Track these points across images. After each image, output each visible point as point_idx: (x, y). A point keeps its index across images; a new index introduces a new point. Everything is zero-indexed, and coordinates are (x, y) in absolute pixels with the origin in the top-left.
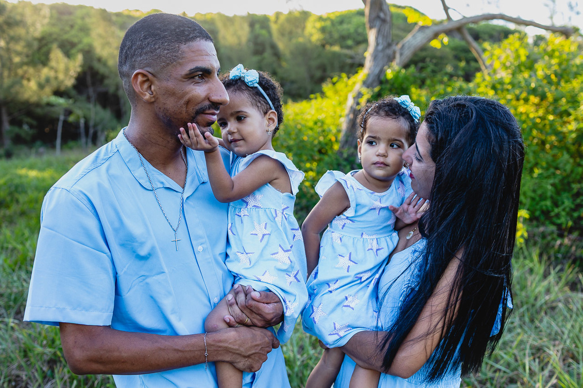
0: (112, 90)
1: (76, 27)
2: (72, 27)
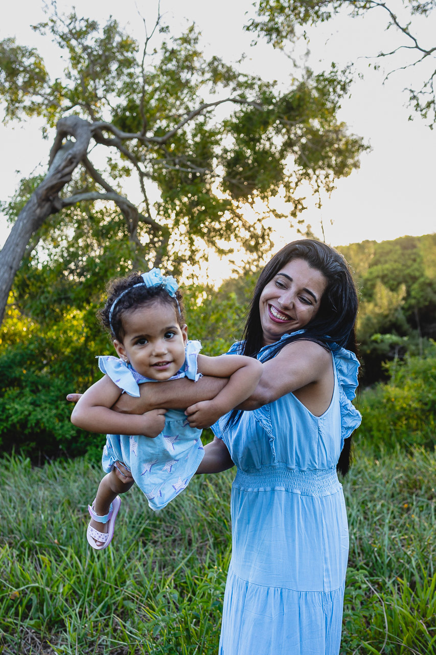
2: (414, 260)
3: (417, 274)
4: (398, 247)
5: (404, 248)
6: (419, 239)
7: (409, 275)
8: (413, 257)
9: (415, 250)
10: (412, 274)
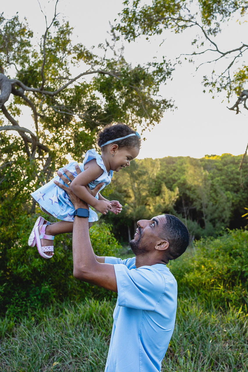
0: (198, 208)
1: (177, 170)
2: (174, 170)
3: (176, 178)
4: (164, 162)
5: (168, 163)
6: (176, 158)
7: (172, 178)
8: (173, 168)
9: (174, 165)
10: (173, 178)
